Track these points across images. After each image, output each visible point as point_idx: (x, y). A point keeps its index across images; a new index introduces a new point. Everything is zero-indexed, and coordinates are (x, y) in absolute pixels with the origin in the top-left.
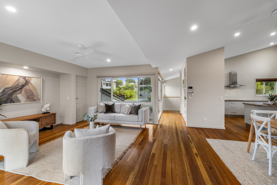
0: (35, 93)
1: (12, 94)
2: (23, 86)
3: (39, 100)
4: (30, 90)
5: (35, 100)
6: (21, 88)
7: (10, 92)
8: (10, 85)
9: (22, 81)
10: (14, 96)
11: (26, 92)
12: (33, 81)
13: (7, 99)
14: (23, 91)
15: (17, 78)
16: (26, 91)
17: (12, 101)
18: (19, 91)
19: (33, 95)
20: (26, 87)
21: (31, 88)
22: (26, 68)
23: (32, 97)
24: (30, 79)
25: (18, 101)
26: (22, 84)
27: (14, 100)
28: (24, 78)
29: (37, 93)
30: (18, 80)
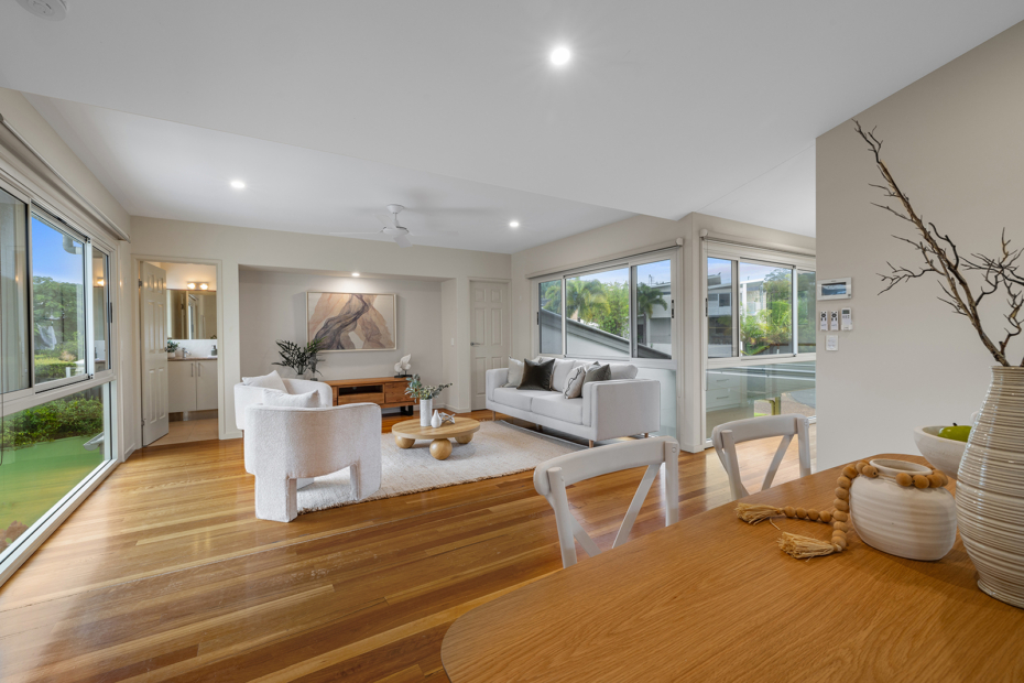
0: (381, 329)
1: (339, 331)
2: (359, 314)
3: (391, 344)
4: (372, 323)
5: (382, 346)
6: (355, 319)
7: (337, 326)
8: (336, 313)
9: (357, 304)
10: (342, 334)
11: (364, 327)
12: (376, 303)
13: (332, 342)
14: (359, 326)
15: (347, 298)
16: (363, 324)
17: (340, 346)
18: (351, 326)
19: (379, 334)
20: (364, 316)
21: (374, 319)
22: (356, 275)
23: (376, 339)
24: (371, 298)
25: (351, 346)
26: (356, 311)
27: (343, 343)
28: (360, 296)
29: (386, 329)
30: (349, 302)
